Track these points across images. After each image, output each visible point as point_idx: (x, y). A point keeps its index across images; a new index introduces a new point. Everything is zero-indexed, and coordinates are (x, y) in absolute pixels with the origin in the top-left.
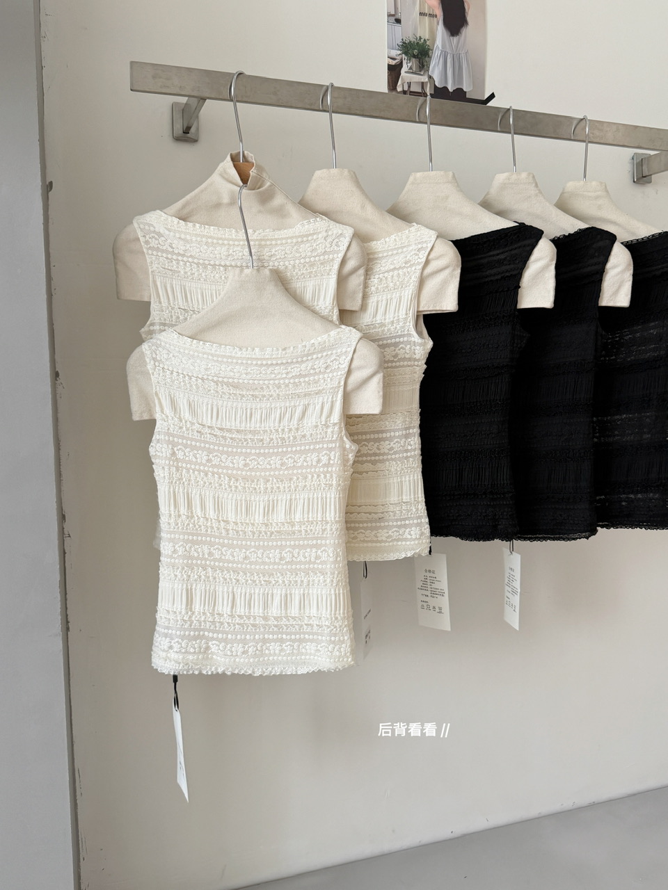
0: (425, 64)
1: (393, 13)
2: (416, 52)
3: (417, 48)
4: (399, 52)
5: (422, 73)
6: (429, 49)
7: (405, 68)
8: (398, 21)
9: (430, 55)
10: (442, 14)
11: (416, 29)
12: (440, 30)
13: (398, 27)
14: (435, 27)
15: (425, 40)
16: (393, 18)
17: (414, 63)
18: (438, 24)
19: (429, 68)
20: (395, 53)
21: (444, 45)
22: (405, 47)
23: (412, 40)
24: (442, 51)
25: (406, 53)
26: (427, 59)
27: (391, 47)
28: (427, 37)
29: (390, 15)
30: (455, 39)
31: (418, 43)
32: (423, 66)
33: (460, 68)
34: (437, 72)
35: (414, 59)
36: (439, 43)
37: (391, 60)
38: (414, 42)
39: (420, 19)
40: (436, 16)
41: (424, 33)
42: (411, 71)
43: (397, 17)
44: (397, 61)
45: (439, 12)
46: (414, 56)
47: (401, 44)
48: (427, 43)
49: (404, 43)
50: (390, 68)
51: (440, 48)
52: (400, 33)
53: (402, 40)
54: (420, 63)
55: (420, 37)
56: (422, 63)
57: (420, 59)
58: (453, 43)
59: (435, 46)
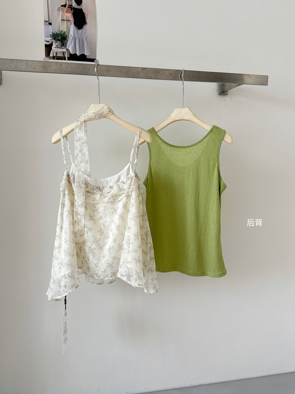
1: (47, 20)
2: (60, 38)
3: (60, 36)
4: (51, 38)
5: (63, 48)
6: (66, 37)
7: (54, 46)
8: (50, 24)
10: (73, 20)
11: (59, 27)
12: (72, 27)
13: (50, 27)
14: (70, 25)
15: (64, 32)
16: (48, 23)
17: (59, 43)
18: (71, 24)
19: (66, 45)
20: (49, 39)
21: (74, 34)
22: (54, 36)
23: (58, 32)
24: (73, 37)
25: (54, 39)
26: (65, 41)
27: (46, 36)
28: (65, 31)
29: (45, 22)
30: (80, 31)
31: (60, 34)
32: (63, 45)
33: (83, 45)
34: (70, 47)
36: (71, 33)
37: (46, 42)
39: (62, 23)
40: (70, 21)
41: (64, 29)
42: (57, 47)
43: (50, 22)
44: (50, 43)
45: (72, 19)
46: (59, 40)
47: (52, 34)
48: (66, 34)
50: (46, 46)
51: (72, 36)
52: (51, 30)
53: (53, 32)
54: (62, 43)
55: (62, 31)
56: (63, 43)
57: (62, 41)
58: (79, 33)
59: (70, 34)
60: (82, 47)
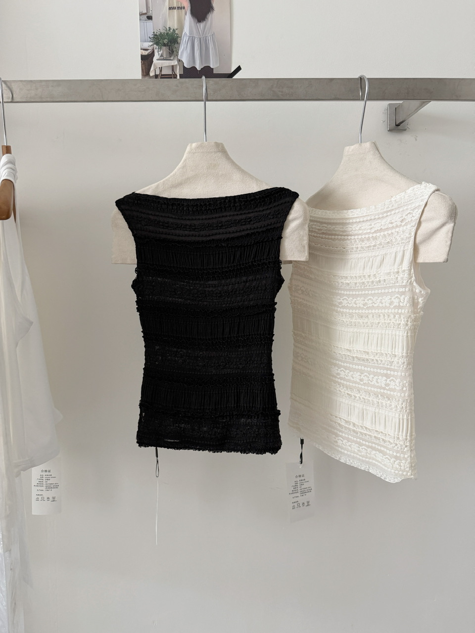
0: (175, 50)
1: (145, 11)
2: (166, 41)
3: (167, 38)
4: (151, 43)
5: (172, 58)
6: (178, 37)
7: (157, 56)
8: (150, 18)
9: (179, 41)
10: (189, 5)
11: (165, 22)
12: (188, 19)
13: (150, 23)
15: (174, 30)
16: (145, 17)
17: (164, 51)
18: (186, 14)
19: (178, 52)
20: (147, 45)
21: (191, 31)
22: (156, 38)
23: (162, 31)
24: (189, 37)
25: (157, 44)
26: (176, 45)
27: (143, 41)
28: (176, 27)
29: (141, 14)
30: (202, 25)
31: (167, 34)
32: (173, 52)
33: (207, 48)
34: (184, 55)
35: (164, 48)
36: (186, 30)
37: (143, 51)
38: (164, 33)
39: (169, 13)
40: (184, 8)
41: (173, 24)
42: (162, 58)
43: (149, 14)
44: (149, 51)
45: (187, 5)
46: (165, 45)
47: (152, 36)
48: (176, 32)
49: (155, 35)
50: (143, 58)
51: (188, 35)
52: (152, 28)
53: (154, 33)
54: (169, 50)
55: (169, 28)
56: (172, 49)
57: (169, 46)
58: (200, 28)
59: (183, 33)
60: (205, 54)
